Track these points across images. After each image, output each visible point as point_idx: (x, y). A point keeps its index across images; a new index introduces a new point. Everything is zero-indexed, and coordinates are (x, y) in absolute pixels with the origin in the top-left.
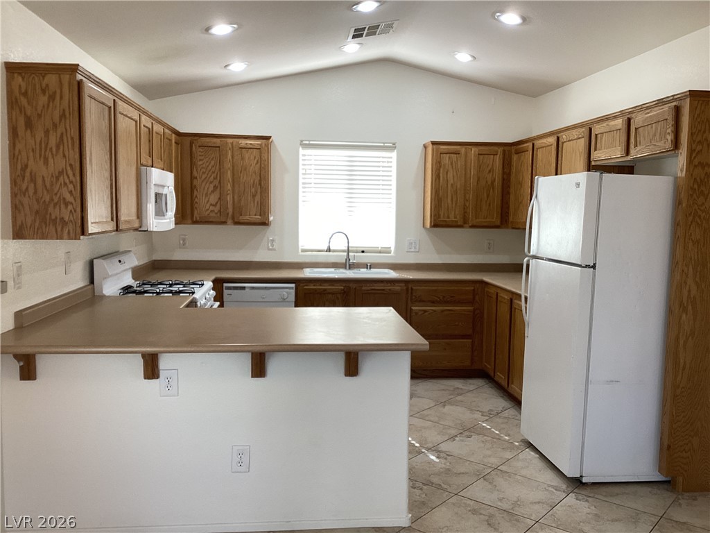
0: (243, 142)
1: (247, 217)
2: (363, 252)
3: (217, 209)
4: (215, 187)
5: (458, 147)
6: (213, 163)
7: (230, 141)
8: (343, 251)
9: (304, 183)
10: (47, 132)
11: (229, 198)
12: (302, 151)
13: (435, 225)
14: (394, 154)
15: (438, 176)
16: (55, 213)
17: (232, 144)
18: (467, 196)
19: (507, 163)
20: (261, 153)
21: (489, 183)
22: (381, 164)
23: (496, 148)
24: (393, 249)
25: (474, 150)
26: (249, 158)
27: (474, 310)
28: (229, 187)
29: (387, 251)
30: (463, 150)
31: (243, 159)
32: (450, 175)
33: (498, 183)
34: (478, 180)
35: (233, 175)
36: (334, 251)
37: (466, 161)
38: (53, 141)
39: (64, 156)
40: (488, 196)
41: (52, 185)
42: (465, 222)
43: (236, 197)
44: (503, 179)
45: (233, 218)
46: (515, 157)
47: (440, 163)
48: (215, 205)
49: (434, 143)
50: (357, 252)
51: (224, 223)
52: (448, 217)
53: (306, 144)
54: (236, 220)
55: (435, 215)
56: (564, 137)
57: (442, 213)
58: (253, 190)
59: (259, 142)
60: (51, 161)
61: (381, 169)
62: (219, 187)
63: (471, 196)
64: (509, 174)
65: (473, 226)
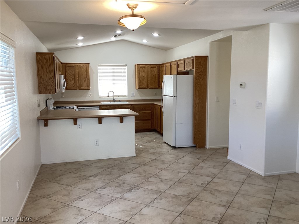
0: (81, 65)
1: (83, 87)
2: (118, 97)
3: (74, 85)
4: (73, 79)
5: (145, 65)
6: (72, 72)
7: (77, 65)
8: (112, 97)
9: (99, 77)
10: (46, 69)
11: (77, 82)
12: (98, 67)
13: (139, 88)
14: (126, 68)
15: (139, 74)
16: (49, 88)
17: (78, 66)
18: (148, 80)
19: (159, 70)
20: (86, 68)
21: (154, 76)
22: (122, 70)
23: (155, 66)
24: (127, 96)
25: (149, 66)
26: (83, 70)
27: (151, 112)
28: (77, 78)
29: (125, 96)
30: (146, 66)
31: (81, 70)
32: (143, 73)
33: (157, 76)
34: (151, 75)
35: (78, 75)
36: (110, 97)
37: (147, 69)
38: (48, 71)
39: (51, 74)
40: (154, 79)
41: (48, 81)
42: (148, 87)
43: (79, 82)
44: (158, 74)
45: (79, 88)
46: (161, 68)
47: (140, 70)
48: (73, 84)
49: (138, 64)
50: (116, 97)
51: (76, 89)
52: (143, 86)
53: (99, 65)
54: (80, 88)
55: (139, 85)
56: (172, 64)
57: (141, 85)
58: (85, 79)
59: (86, 65)
60: (47, 75)
61: (122, 72)
62: (74, 79)
63: (149, 80)
64: (160, 73)
65: (150, 88)
